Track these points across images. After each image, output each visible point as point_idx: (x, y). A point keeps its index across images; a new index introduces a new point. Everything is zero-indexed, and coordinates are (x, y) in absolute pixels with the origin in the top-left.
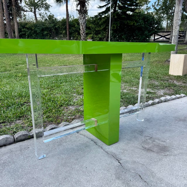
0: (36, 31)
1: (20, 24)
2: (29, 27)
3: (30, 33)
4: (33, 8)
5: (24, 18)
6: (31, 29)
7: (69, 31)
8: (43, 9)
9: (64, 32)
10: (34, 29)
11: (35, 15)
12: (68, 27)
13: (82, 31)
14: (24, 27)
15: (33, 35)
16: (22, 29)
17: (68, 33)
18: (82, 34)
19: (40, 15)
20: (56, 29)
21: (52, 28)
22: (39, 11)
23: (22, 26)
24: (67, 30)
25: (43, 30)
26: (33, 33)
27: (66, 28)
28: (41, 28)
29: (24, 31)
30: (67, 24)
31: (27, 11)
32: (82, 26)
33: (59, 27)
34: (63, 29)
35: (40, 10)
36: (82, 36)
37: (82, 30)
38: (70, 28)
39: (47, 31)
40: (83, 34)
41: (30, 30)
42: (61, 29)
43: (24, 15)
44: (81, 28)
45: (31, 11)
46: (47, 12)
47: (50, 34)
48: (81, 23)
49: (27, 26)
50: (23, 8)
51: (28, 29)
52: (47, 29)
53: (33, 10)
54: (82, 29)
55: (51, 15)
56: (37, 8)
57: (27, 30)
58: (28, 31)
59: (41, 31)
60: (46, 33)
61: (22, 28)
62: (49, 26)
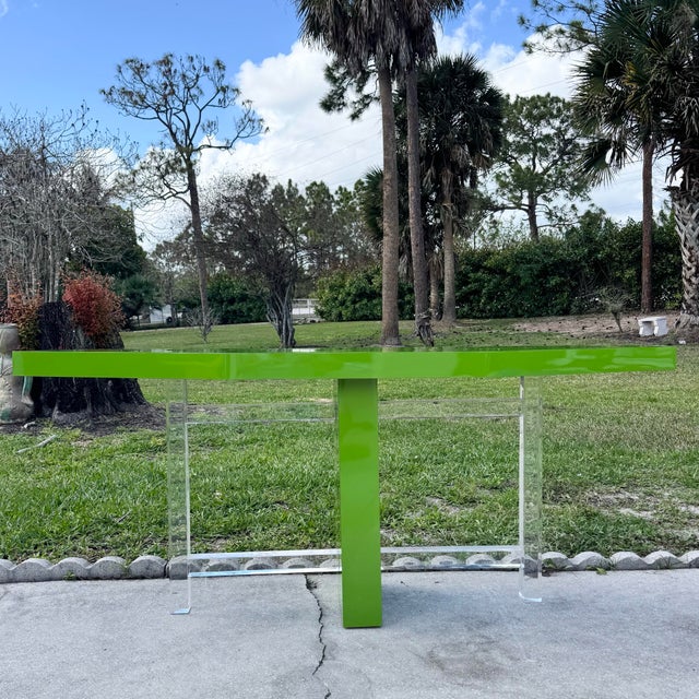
0: (519, 278)
1: (467, 258)
2: (497, 266)
3: (497, 286)
4: (526, 194)
6: (503, 273)
7: (652, 270)
8: (562, 193)
9: (629, 273)
10: (514, 270)
11: (532, 219)
12: (646, 255)
13: (689, 269)
14: (477, 267)
15: (507, 294)
16: (472, 275)
17: (645, 279)
18: (689, 281)
19: (550, 214)
20: (597, 265)
21: (583, 264)
22: (547, 203)
23: (473, 265)
24: (641, 268)
25: (545, 273)
26: (509, 287)
27: (639, 258)
28: (536, 267)
29: (476, 280)
30: (646, 240)
31: (503, 208)
32: (690, 249)
33: (609, 256)
34: (629, 262)
35: (549, 200)
36: (689, 288)
37: (689, 265)
38: (654, 259)
39: (561, 275)
40: (693, 280)
41: (498, 276)
42: (620, 262)
43: (495, 222)
44: (685, 259)
45: (518, 206)
46: (577, 201)
47: (573, 283)
48: (686, 238)
49: (487, 263)
50: (489, 198)
51: (491, 271)
52: (561, 266)
53: (525, 201)
54: (690, 260)
55: (593, 210)
56: (539, 193)
57: (486, 277)
58: (490, 280)
59: (538, 276)
60: (554, 280)
61: (473, 271)
62: (569, 255)
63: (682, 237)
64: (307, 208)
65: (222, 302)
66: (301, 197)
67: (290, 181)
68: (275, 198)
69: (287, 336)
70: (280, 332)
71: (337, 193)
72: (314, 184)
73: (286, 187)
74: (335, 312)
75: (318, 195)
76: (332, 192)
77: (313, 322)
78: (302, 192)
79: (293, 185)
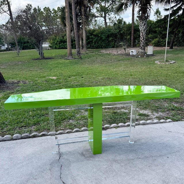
0: (102, 38)
1: (89, 32)
2: (97, 34)
3: (97, 40)
4: (103, 13)
5: (95, 23)
6: (98, 36)
7: (134, 36)
8: (113, 13)
9: (129, 37)
10: (101, 35)
11: (105, 20)
12: (132, 32)
13: (142, 38)
14: (92, 34)
15: (99, 42)
16: (90, 37)
17: (132, 38)
18: (142, 41)
19: (110, 19)
20: (121, 34)
21: (118, 34)
22: (109, 16)
23: (90, 34)
24: (131, 36)
25: (108, 36)
26: (100, 40)
27: (131, 33)
28: (107, 35)
29: (92, 38)
30: (133, 28)
31: (98, 17)
32: (142, 33)
33: (124, 32)
34: (129, 34)
35: (110, 15)
36: (142, 43)
37: (142, 37)
38: (134, 33)
39: (112, 37)
40: (143, 41)
41: (97, 37)
42: (126, 34)
43: (96, 20)
44: (141, 35)
45: (102, 16)
46: (116, 15)
47: (115, 39)
48: (141, 30)
49: (95, 33)
50: (94, 14)
51: (95, 36)
52: (112, 35)
53: (103, 15)
54: (142, 36)
55: (120, 18)
56: (107, 13)
57: (94, 37)
58: (95, 38)
59: (107, 37)
60: (111, 39)
61: (90, 36)
62: (114, 32)
63: (140, 29)
64: (44, 15)
65: (22, 43)
66: (42, 11)
67: (38, 6)
68: (34, 11)
69: (42, 55)
70: (40, 54)
71: (52, 10)
72: (46, 7)
73: (37, 8)
74: (54, 46)
75: (47, 11)
76: (51, 10)
77: (49, 49)
78: (42, 10)
79: (39, 8)
